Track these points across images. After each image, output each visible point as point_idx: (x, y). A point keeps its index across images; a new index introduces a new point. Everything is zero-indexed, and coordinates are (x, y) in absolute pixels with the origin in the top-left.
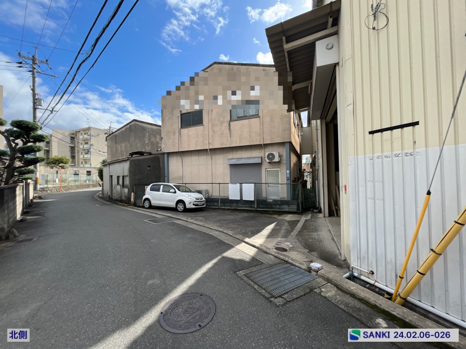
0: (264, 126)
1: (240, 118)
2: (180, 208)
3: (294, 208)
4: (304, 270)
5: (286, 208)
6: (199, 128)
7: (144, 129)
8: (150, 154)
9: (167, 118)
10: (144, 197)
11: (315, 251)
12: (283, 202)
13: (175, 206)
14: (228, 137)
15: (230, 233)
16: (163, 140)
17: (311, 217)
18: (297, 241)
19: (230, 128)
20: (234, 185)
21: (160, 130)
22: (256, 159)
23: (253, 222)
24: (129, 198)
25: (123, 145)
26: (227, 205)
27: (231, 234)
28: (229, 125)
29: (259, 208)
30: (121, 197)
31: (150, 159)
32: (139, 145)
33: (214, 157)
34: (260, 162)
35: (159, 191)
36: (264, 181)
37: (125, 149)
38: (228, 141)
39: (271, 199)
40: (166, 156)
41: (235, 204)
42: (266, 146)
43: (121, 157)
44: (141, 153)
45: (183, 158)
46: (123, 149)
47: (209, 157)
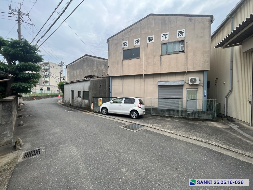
0: (188, 59)
1: (167, 54)
3: (210, 117)
6: (136, 61)
7: (93, 61)
8: (98, 77)
9: (113, 53)
14: (159, 66)
16: (109, 68)
19: (161, 61)
21: (108, 62)
22: (181, 82)
25: (78, 71)
26: (157, 113)
28: (161, 58)
29: (183, 116)
30: (81, 105)
33: (146, 80)
36: (184, 97)
37: (80, 74)
38: (159, 69)
42: (189, 72)
43: (77, 79)
44: (92, 77)
45: (123, 80)
46: (78, 74)
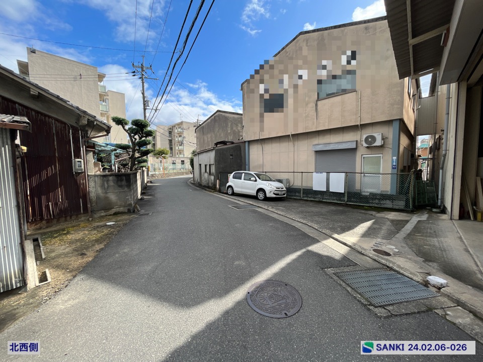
0: (362, 102)
1: (330, 96)
2: (260, 196)
3: (401, 204)
4: (418, 282)
5: (388, 204)
7: (226, 119)
8: (232, 143)
10: (228, 185)
11: (434, 261)
12: (384, 197)
13: (255, 195)
14: (314, 119)
15: (316, 226)
16: (244, 128)
17: (428, 218)
18: (405, 245)
19: (316, 109)
20: (319, 175)
21: (242, 118)
22: (349, 143)
23: (342, 217)
24: (215, 185)
25: (209, 136)
26: (310, 196)
27: (317, 228)
28: (316, 105)
29: (351, 201)
30: (208, 184)
31: (232, 148)
32: (222, 135)
33: (296, 143)
34: (354, 146)
35: (241, 179)
36: (358, 170)
37: (211, 139)
38: (313, 124)
39: (367, 192)
40: (247, 144)
41: (319, 196)
42: (364, 126)
43: (208, 147)
44: (224, 143)
45: (263, 145)
46: (209, 140)
47: (291, 144)
